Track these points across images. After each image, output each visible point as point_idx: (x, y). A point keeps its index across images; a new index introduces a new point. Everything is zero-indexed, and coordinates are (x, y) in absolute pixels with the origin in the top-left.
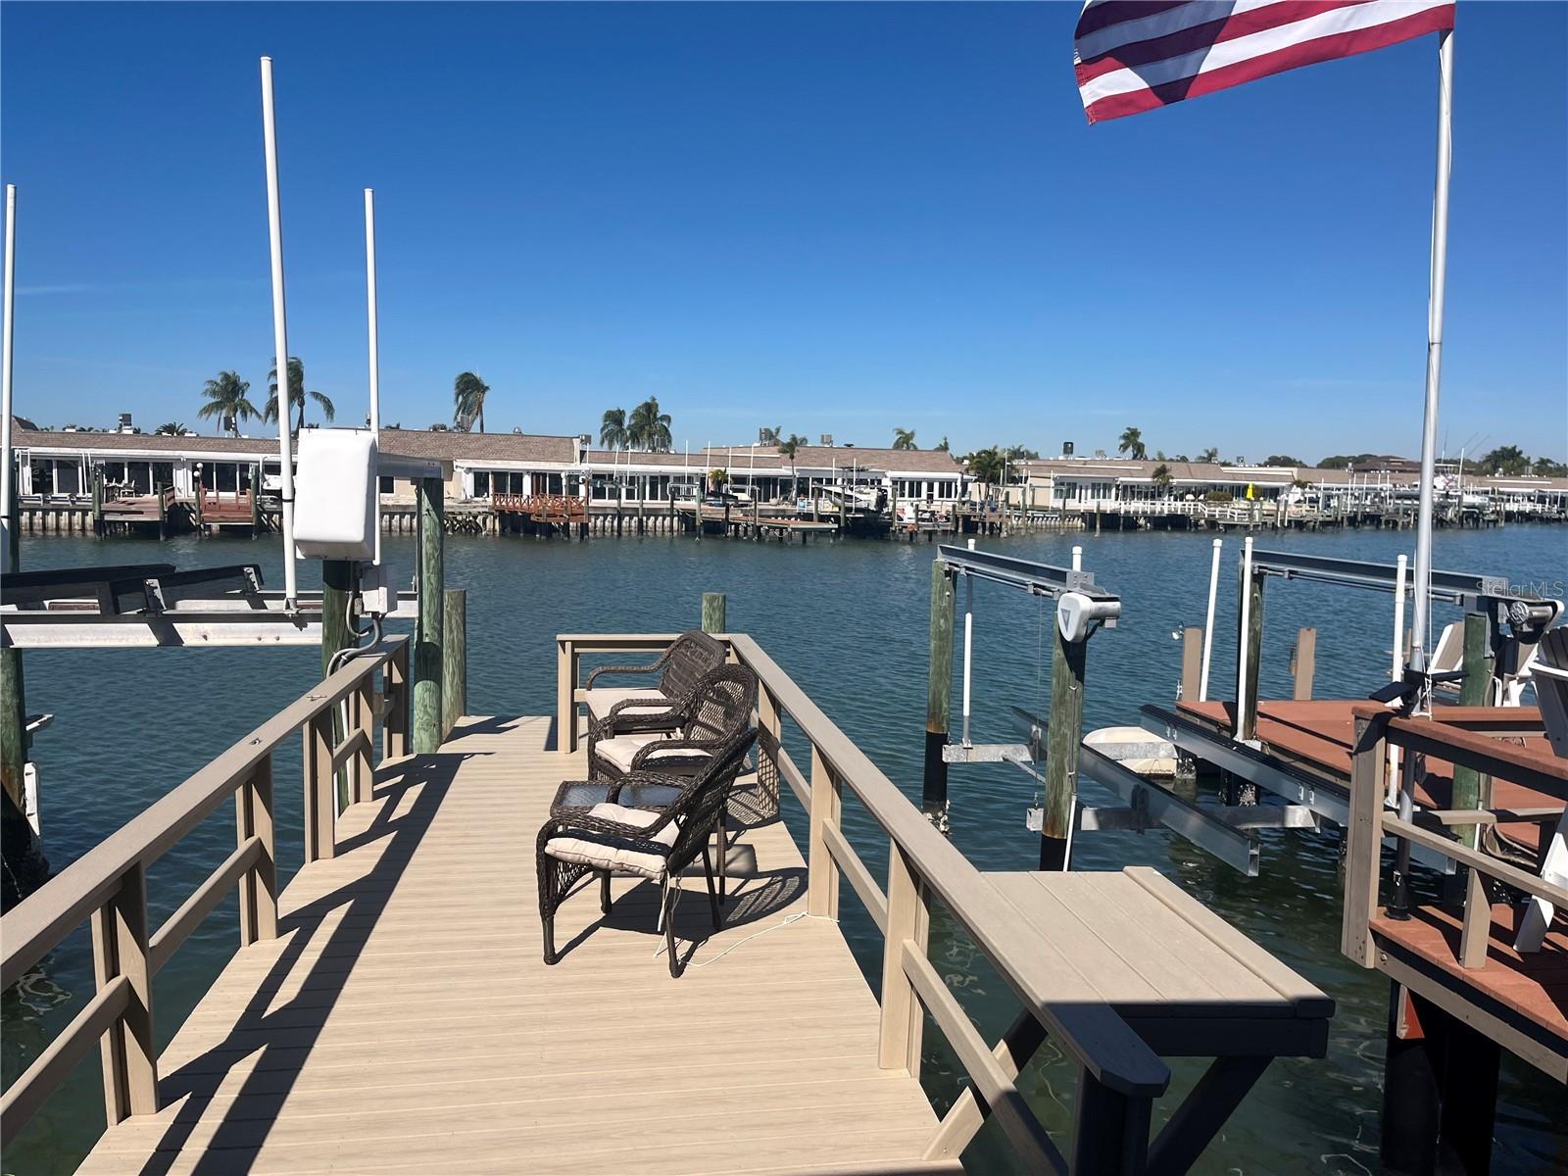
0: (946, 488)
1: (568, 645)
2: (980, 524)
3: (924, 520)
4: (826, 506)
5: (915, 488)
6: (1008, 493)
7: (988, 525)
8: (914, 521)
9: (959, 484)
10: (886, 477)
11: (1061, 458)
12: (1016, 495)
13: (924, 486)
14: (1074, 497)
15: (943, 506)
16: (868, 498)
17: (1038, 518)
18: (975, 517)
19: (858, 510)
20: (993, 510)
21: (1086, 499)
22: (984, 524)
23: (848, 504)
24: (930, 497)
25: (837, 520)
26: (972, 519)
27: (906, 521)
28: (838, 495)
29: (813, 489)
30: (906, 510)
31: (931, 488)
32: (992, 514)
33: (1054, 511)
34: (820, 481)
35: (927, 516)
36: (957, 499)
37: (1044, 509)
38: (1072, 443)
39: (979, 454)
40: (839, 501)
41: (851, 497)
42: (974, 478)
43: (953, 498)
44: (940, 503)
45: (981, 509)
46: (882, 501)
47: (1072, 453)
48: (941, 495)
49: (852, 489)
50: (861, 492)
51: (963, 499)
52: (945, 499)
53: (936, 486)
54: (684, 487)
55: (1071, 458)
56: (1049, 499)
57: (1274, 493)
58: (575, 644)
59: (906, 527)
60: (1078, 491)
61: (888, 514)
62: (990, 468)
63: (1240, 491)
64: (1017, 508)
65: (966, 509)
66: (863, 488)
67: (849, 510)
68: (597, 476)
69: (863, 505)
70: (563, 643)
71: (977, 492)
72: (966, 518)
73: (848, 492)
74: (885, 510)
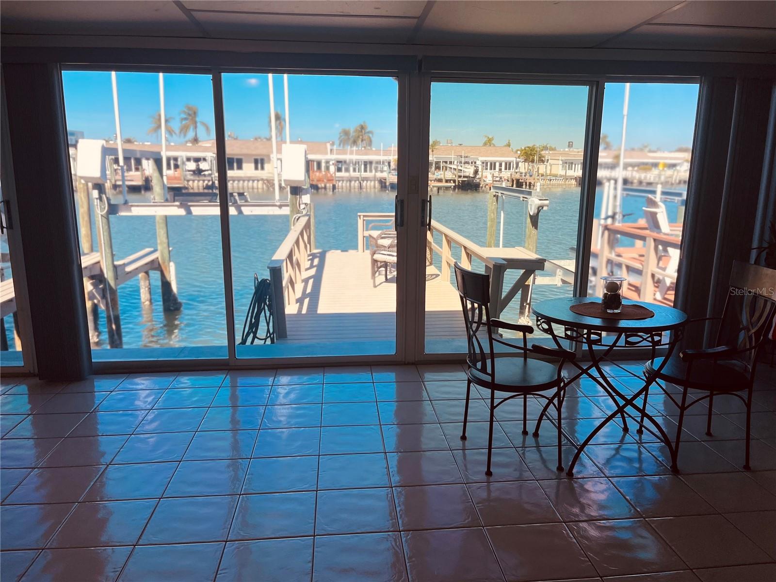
0: (508, 166)
1: (362, 217)
2: (524, 183)
3: (496, 181)
4: (449, 175)
5: (493, 166)
6: (538, 168)
7: (528, 183)
8: (491, 182)
9: (514, 164)
10: (478, 160)
11: (567, 150)
12: (542, 168)
13: (497, 165)
14: (572, 169)
15: (506, 174)
16: (469, 171)
17: (554, 180)
18: (522, 179)
19: (464, 177)
20: (531, 176)
21: (578, 170)
22: (526, 183)
23: (460, 174)
24: (500, 170)
25: (454, 181)
26: (520, 181)
27: (488, 182)
28: (455, 169)
29: (443, 167)
30: (487, 177)
31: (501, 165)
32: (531, 178)
33: (561, 176)
34: (446, 162)
35: (498, 179)
36: (514, 171)
37: (556, 176)
38: (572, 142)
39: (525, 148)
40: (455, 172)
41: (461, 170)
42: (522, 160)
43: (511, 171)
44: (505, 173)
45: (525, 176)
46: (476, 172)
47: (572, 147)
48: (506, 169)
49: (462, 166)
50: (466, 168)
51: (516, 171)
52: (507, 171)
53: (503, 164)
54: (380, 167)
55: (571, 150)
56: (559, 170)
57: (673, 166)
58: (364, 216)
59: (487, 185)
60: (574, 166)
61: (479, 178)
62: (530, 155)
63: (656, 165)
64: (542, 175)
65: (518, 176)
66: (466, 165)
67: (460, 177)
68: (339, 162)
69: (467, 174)
70: (360, 216)
71: (523, 167)
72: (518, 181)
73: (460, 168)
74: (478, 177)
